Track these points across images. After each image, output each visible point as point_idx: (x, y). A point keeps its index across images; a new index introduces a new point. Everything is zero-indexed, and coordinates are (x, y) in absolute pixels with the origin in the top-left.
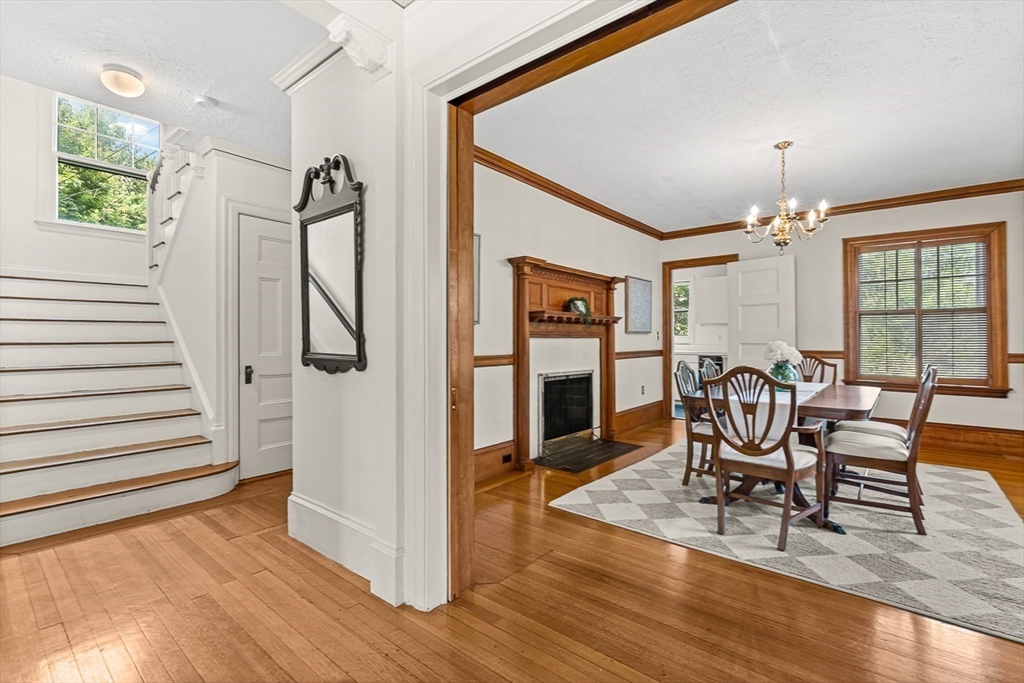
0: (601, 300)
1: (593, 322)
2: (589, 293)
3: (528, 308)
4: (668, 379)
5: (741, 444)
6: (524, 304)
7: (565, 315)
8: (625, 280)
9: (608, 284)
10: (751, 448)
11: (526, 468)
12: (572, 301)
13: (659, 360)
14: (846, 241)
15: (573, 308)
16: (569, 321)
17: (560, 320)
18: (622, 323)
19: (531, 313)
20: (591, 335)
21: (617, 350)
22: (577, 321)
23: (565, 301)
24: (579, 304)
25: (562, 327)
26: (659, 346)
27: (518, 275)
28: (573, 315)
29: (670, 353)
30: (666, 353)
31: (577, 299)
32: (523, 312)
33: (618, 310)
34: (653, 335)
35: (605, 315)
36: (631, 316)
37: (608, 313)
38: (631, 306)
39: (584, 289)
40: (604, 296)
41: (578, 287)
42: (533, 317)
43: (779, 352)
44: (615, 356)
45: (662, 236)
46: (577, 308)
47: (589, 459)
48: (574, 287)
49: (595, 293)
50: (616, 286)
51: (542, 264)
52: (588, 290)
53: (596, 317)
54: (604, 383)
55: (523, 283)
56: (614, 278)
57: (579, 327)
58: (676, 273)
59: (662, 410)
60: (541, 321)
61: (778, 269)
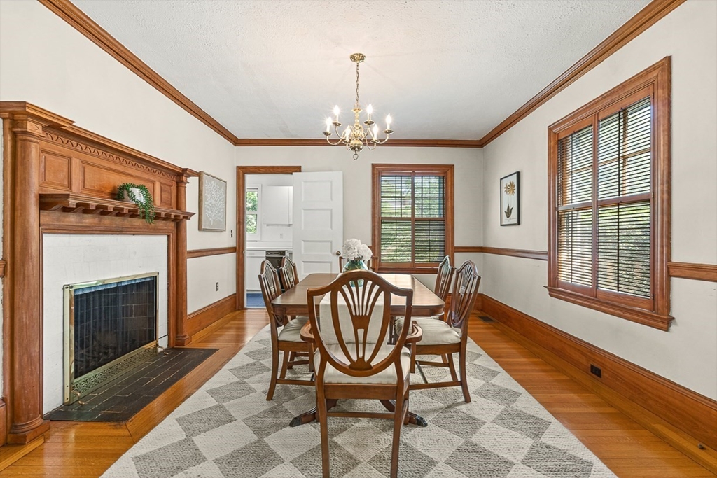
0: (170, 193)
1: (157, 217)
2: (154, 182)
3: (35, 186)
4: (240, 274)
5: (348, 363)
6: (26, 181)
7: (112, 205)
8: (199, 175)
9: (179, 176)
10: (361, 367)
11: (30, 436)
12: (124, 188)
13: (232, 256)
14: (374, 166)
15: (126, 196)
16: (119, 213)
17: (103, 211)
18: (195, 219)
19: (41, 196)
20: (156, 232)
21: (189, 248)
22: (133, 214)
23: (114, 187)
24: (136, 191)
25: (107, 220)
26: (231, 243)
27: (14, 135)
28: (126, 206)
29: (243, 249)
30: (239, 250)
31: (133, 186)
32: (25, 193)
33: (191, 205)
34: (227, 233)
35: (175, 209)
36: (206, 213)
37: (178, 207)
38: (205, 204)
39: (146, 176)
40: (174, 189)
41: (137, 173)
42: (45, 203)
43: (356, 250)
44: (186, 255)
45: (237, 142)
46: (132, 197)
47: (148, 387)
48: (130, 172)
49: (161, 183)
50: (189, 179)
51: (67, 127)
52: (152, 179)
53: (164, 211)
54: (173, 285)
55: (25, 149)
56: (185, 170)
57: (137, 222)
58: (249, 177)
59: (235, 303)
60: (67, 210)
61: (331, 182)
